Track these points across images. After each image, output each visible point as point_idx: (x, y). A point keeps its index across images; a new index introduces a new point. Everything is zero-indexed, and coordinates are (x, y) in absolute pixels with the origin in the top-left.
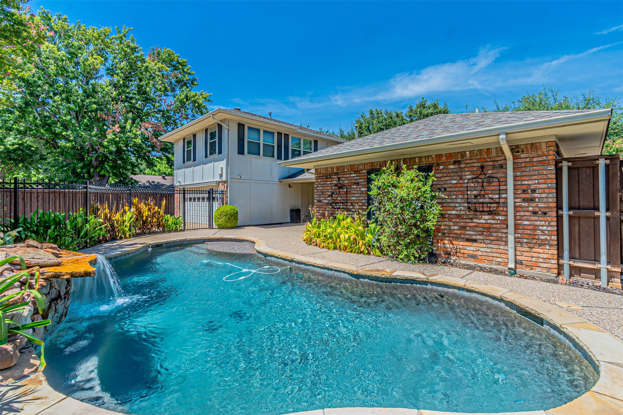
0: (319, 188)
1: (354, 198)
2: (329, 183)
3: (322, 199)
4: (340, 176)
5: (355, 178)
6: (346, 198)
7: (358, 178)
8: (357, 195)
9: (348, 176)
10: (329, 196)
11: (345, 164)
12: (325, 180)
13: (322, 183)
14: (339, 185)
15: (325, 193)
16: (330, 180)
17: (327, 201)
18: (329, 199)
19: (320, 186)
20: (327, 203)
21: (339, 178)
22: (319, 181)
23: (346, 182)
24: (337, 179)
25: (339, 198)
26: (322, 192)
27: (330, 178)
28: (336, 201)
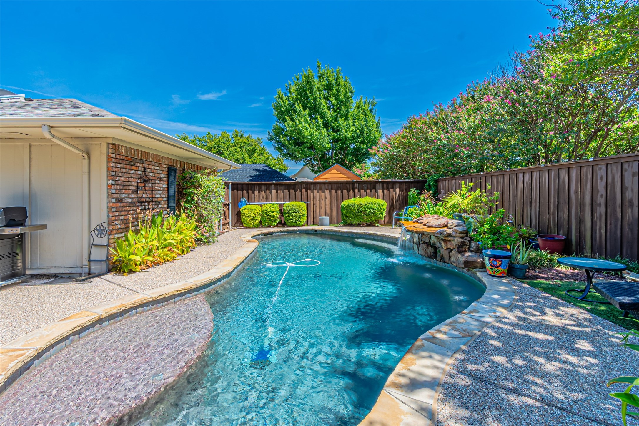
0: (118, 178)
1: (158, 196)
2: (132, 172)
3: (124, 196)
4: (146, 166)
5: (159, 172)
6: (150, 196)
7: (161, 172)
8: (160, 192)
9: (153, 167)
10: (133, 192)
11: (151, 152)
12: (128, 167)
13: (123, 170)
14: (145, 177)
15: (127, 187)
16: (134, 168)
17: (130, 200)
18: (133, 196)
19: (120, 174)
20: (131, 203)
21: (145, 168)
22: (119, 166)
23: (151, 174)
24: (143, 169)
25: (144, 196)
26: (124, 186)
27: (134, 165)
28: (142, 200)
